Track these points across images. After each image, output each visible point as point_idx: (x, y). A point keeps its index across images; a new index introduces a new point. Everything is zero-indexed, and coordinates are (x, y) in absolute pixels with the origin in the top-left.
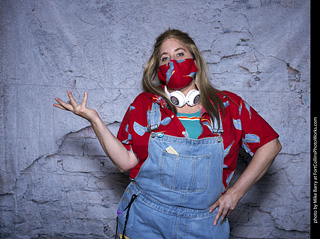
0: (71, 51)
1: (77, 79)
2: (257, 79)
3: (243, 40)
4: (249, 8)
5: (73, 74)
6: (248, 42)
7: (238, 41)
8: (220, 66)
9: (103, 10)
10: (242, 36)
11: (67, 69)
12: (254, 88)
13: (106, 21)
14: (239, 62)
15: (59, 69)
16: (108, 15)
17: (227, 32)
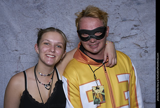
0: (16, 36)
1: (21, 56)
2: (146, 52)
3: (135, 26)
4: (139, 4)
5: (18, 53)
6: (139, 27)
7: (132, 26)
8: (120, 43)
9: (39, 8)
10: (134, 23)
11: (14, 49)
12: (144, 58)
13: (41, 15)
14: (133, 41)
15: (8, 49)
16: (41, 11)
17: (124, 20)
